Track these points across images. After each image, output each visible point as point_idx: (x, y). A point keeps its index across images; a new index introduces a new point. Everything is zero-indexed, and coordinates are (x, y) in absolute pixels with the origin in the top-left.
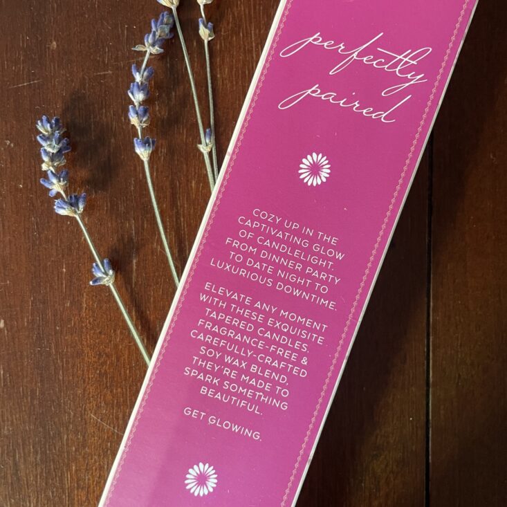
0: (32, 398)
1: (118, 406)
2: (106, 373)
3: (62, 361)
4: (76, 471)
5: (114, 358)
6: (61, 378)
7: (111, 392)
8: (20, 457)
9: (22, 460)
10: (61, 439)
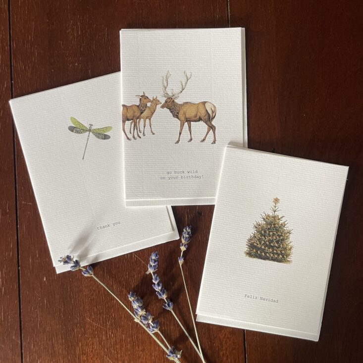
0: (60, 313)
1: (100, 314)
2: (93, 299)
3: (73, 295)
4: (81, 346)
5: (97, 292)
6: (73, 302)
7: (97, 308)
8: (55, 341)
9: (56, 342)
10: (74, 331)
